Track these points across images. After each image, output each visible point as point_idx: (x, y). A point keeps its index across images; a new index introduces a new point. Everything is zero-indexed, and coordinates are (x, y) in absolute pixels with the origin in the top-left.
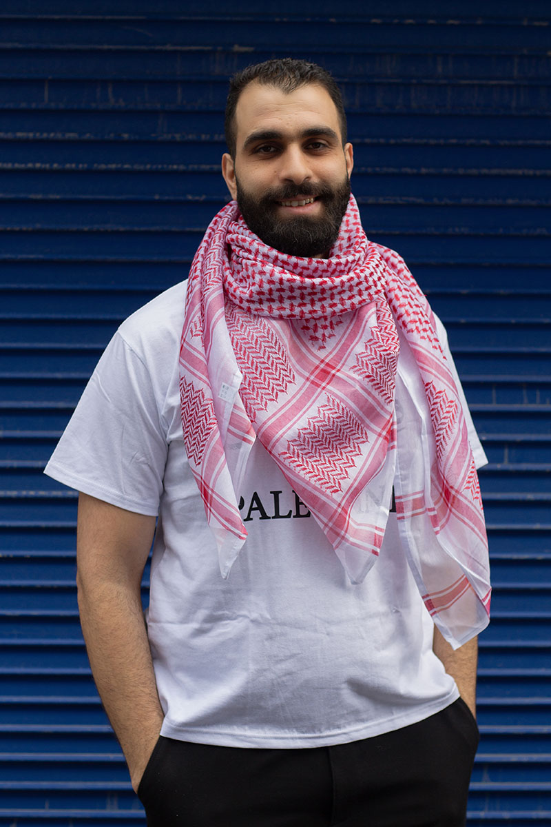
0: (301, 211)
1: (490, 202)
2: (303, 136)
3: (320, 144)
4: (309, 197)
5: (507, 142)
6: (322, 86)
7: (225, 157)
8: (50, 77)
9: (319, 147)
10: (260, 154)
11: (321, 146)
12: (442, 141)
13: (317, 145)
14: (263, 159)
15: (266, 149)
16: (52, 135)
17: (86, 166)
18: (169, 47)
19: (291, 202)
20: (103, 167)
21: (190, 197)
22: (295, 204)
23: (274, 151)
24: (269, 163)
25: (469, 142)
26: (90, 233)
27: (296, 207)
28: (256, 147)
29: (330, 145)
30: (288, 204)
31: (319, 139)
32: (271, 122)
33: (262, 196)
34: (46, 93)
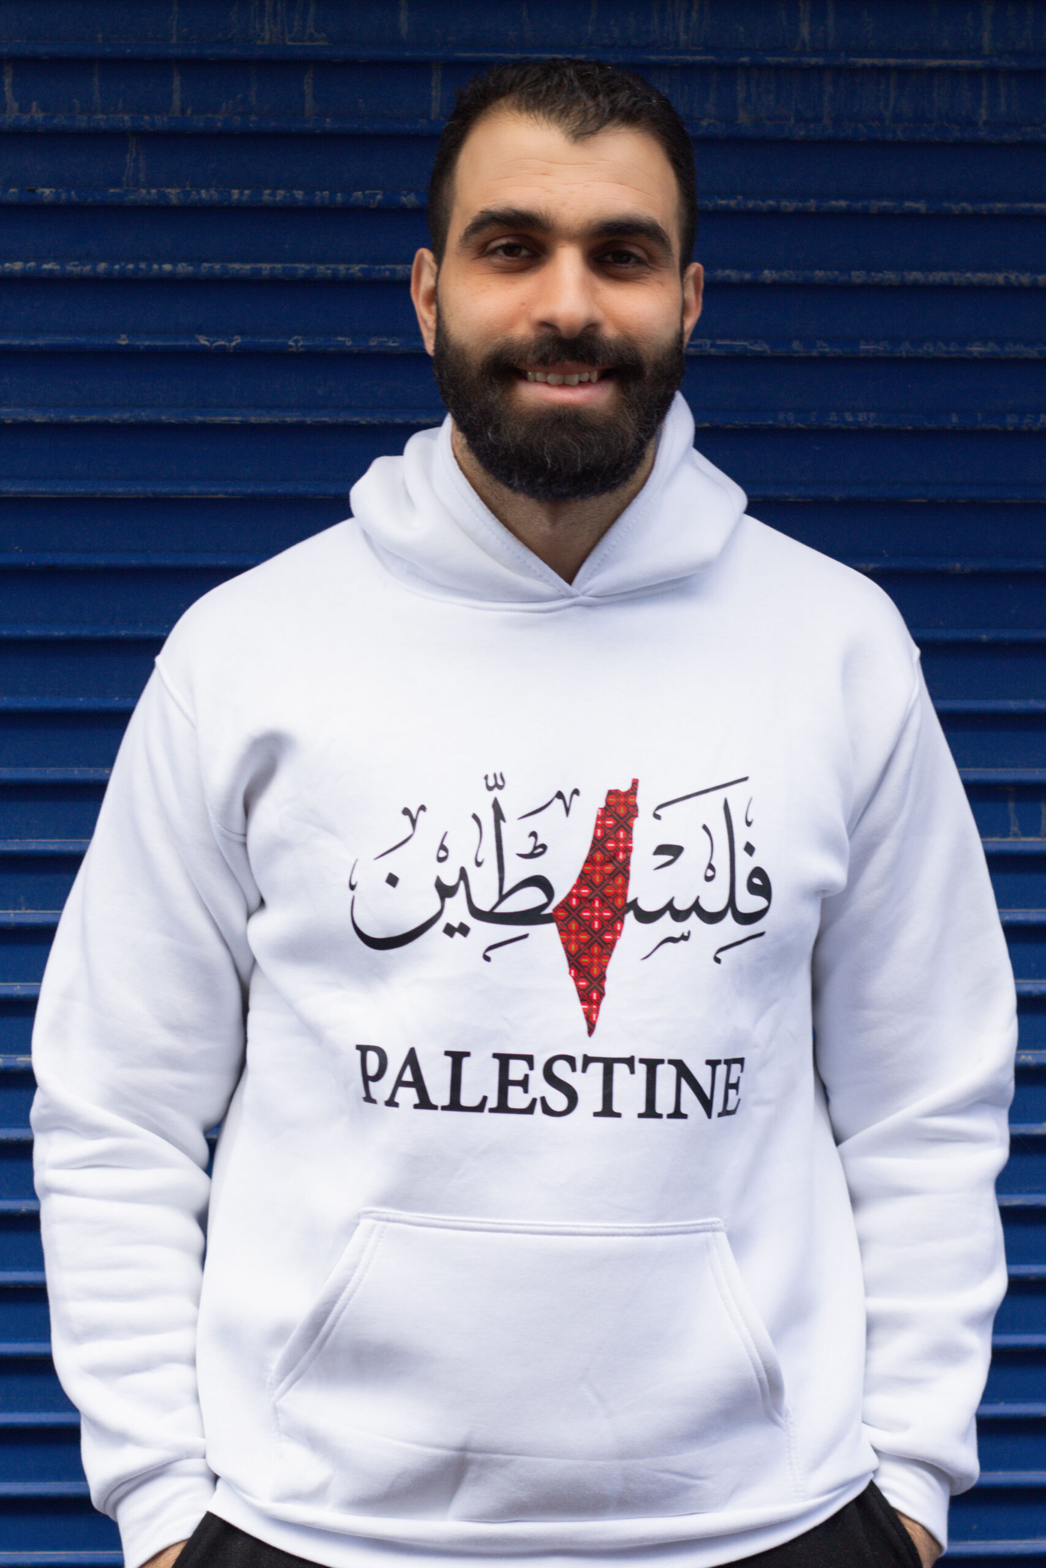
0: (567, 397)
1: (928, 349)
2: (592, 236)
3: (630, 254)
4: (590, 367)
5: (968, 207)
7: (421, 255)
9: (626, 261)
11: (632, 261)
12: (812, 204)
14: (501, 272)
19: (546, 375)
21: (203, 341)
22: (556, 379)
23: (527, 257)
24: (513, 283)
25: (876, 205)
31: (627, 243)
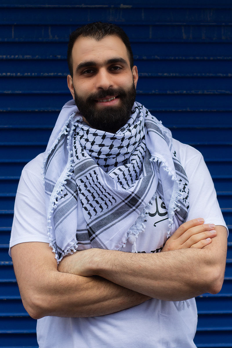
0: (109, 104)
2: (107, 64)
3: (118, 67)
4: (113, 96)
6: (118, 36)
7: (68, 76)
8: (15, 24)
9: (117, 69)
10: (85, 75)
11: (118, 68)
13: (116, 68)
14: (87, 77)
15: (88, 71)
16: (17, 56)
17: (36, 74)
18: (83, 6)
19: (103, 100)
20: (46, 74)
22: (105, 101)
24: (90, 79)
26: (39, 112)
27: (106, 102)
28: (83, 71)
29: (122, 68)
30: (101, 101)
31: (116, 64)
32: (89, 57)
33: (87, 97)
34: (13, 32)
